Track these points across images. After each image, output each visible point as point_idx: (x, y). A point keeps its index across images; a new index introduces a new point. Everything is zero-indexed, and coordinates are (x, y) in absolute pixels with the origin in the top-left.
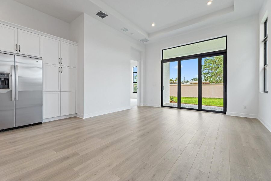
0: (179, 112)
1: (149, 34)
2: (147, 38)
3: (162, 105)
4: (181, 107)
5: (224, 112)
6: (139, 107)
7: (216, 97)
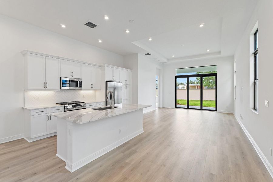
0: (188, 111)
1: (168, 60)
2: (167, 62)
3: (176, 107)
4: (189, 107)
5: (216, 110)
6: (159, 108)
7: (210, 100)
